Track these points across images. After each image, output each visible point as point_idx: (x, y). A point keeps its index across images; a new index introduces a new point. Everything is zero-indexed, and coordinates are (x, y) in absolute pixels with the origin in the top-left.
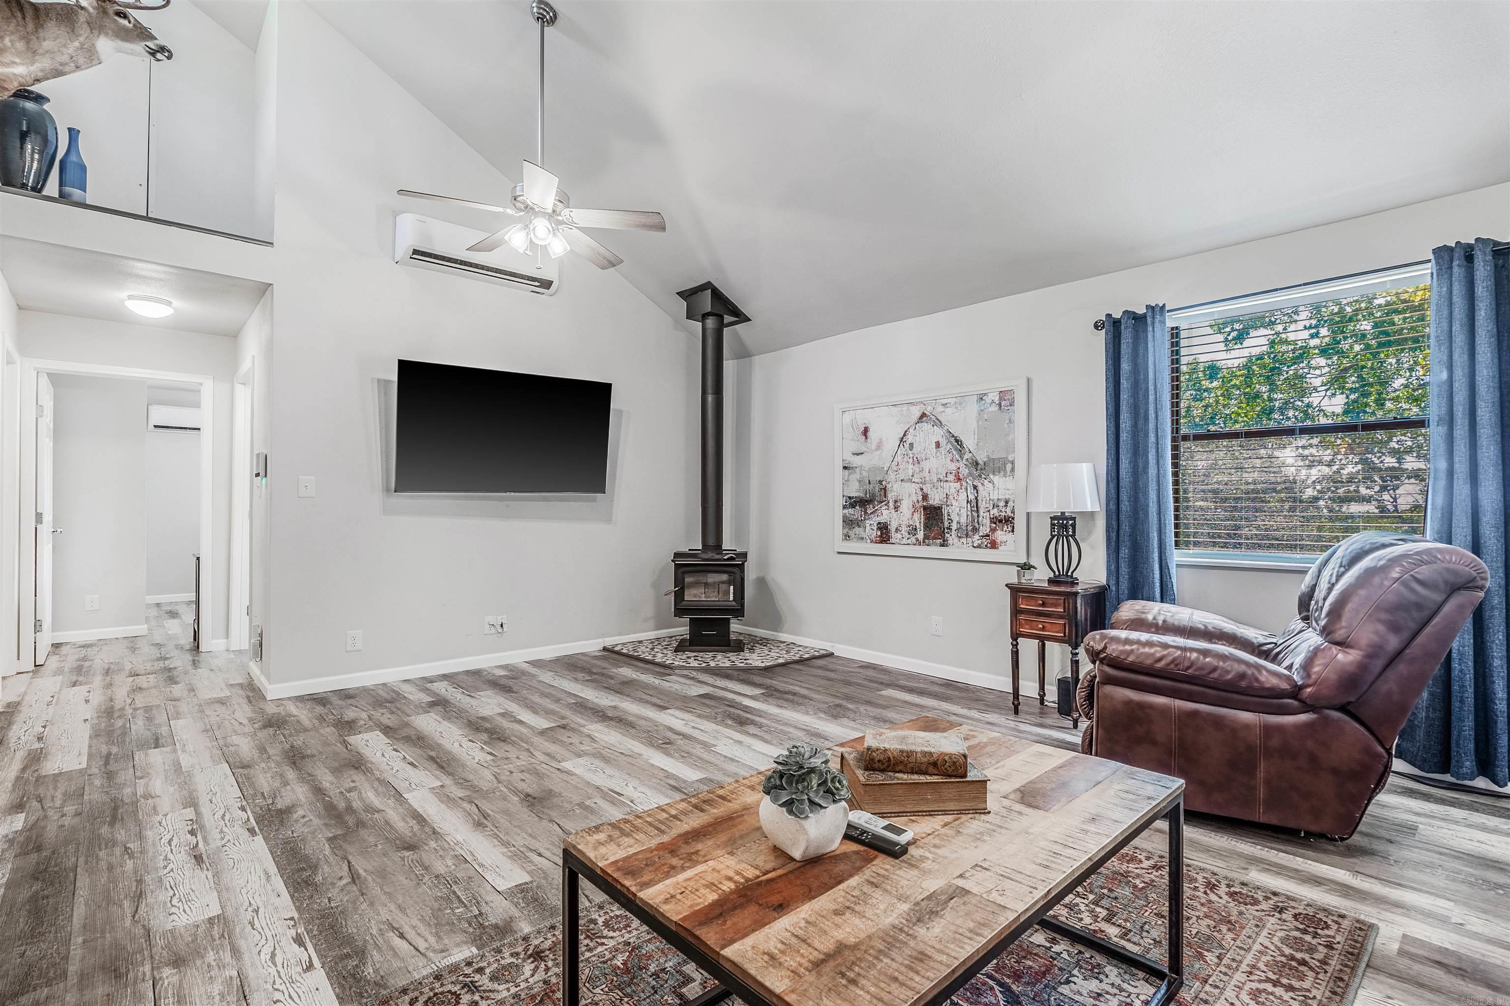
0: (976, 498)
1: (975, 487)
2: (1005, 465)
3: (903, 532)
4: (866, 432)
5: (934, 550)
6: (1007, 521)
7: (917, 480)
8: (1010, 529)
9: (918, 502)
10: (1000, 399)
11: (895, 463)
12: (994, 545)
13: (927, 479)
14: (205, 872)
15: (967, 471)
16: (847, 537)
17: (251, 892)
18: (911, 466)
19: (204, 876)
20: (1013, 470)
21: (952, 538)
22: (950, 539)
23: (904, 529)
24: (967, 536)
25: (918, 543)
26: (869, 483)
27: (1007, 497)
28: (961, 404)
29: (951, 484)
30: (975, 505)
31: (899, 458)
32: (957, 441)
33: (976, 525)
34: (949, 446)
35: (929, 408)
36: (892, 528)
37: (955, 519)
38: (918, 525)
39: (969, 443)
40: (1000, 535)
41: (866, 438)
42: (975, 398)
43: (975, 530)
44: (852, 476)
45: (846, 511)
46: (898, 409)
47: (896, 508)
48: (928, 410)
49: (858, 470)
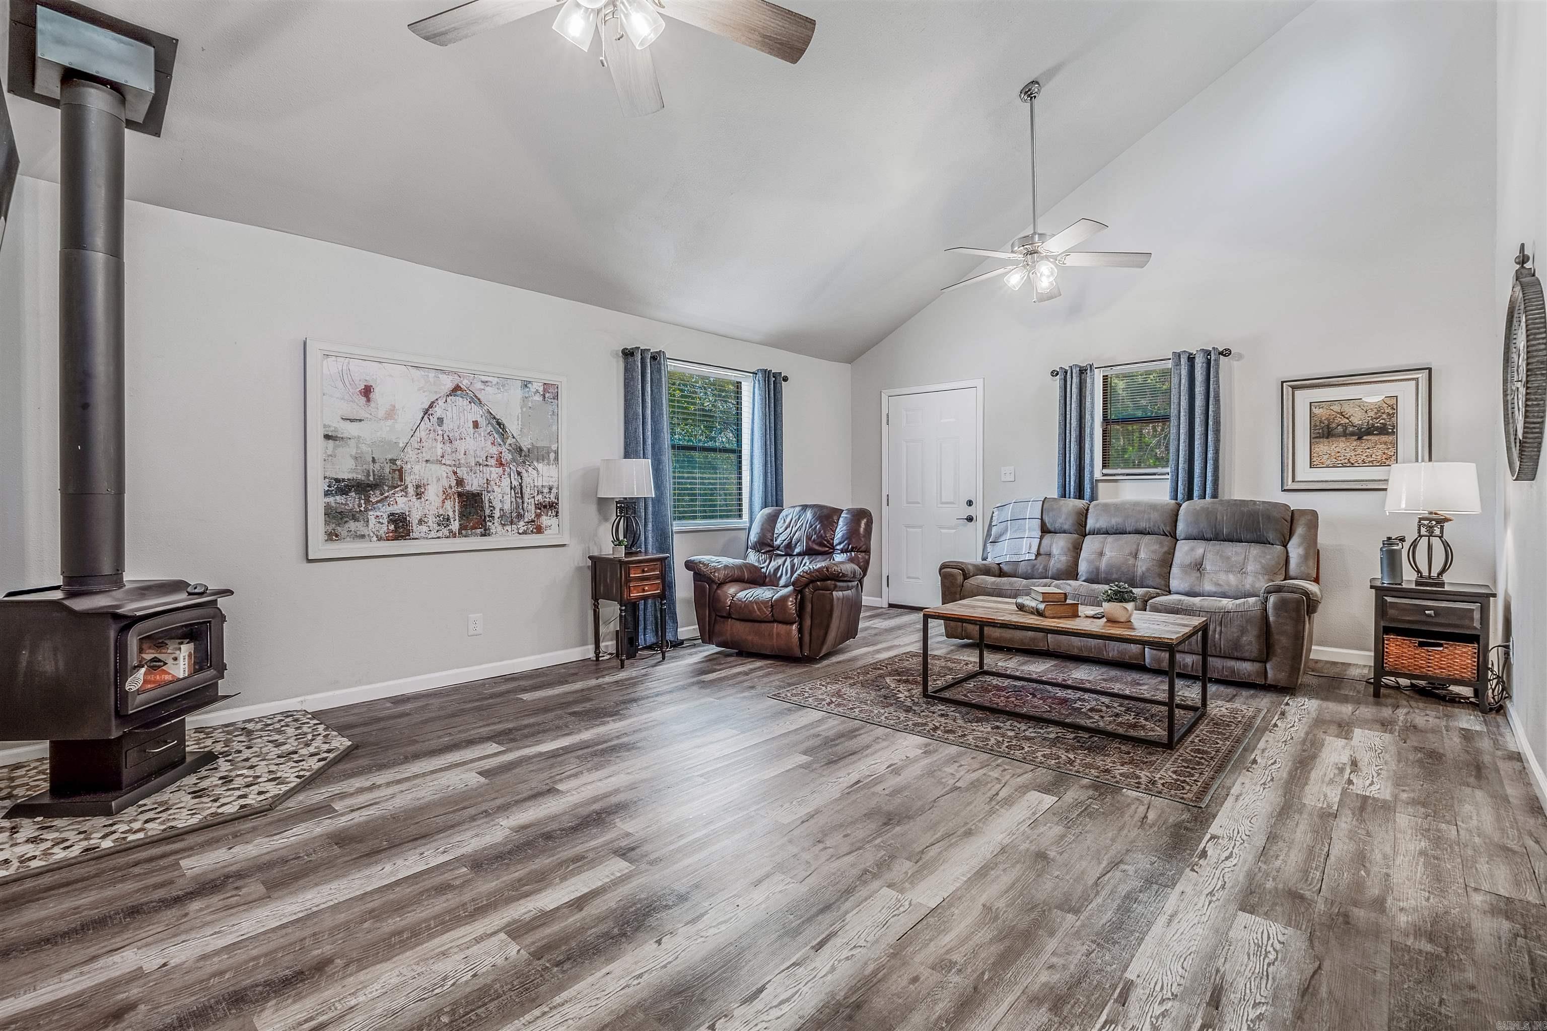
0: (520, 484)
1: (519, 473)
2: (548, 453)
3: (430, 524)
4: (367, 392)
5: (474, 542)
6: (551, 507)
7: (448, 462)
8: (554, 514)
9: (451, 487)
10: (545, 390)
11: (416, 438)
12: (539, 530)
13: (462, 461)
14: (1222, 970)
15: (510, 457)
16: (332, 536)
17: (1200, 913)
18: (440, 445)
19: (1227, 966)
20: (556, 459)
21: (495, 526)
22: (493, 527)
23: (431, 521)
24: (512, 523)
25: (452, 534)
26: (374, 460)
27: (551, 484)
28: (503, 386)
29: (491, 469)
30: (519, 492)
31: (422, 433)
32: (499, 424)
33: (521, 511)
34: (490, 428)
35: (465, 382)
36: (414, 519)
37: (498, 506)
38: (451, 514)
39: (513, 427)
40: (546, 520)
41: (368, 400)
42: (519, 383)
43: (520, 516)
44: (340, 450)
45: (331, 500)
46: (421, 373)
47: (419, 495)
48: (464, 383)
49: (352, 443)
